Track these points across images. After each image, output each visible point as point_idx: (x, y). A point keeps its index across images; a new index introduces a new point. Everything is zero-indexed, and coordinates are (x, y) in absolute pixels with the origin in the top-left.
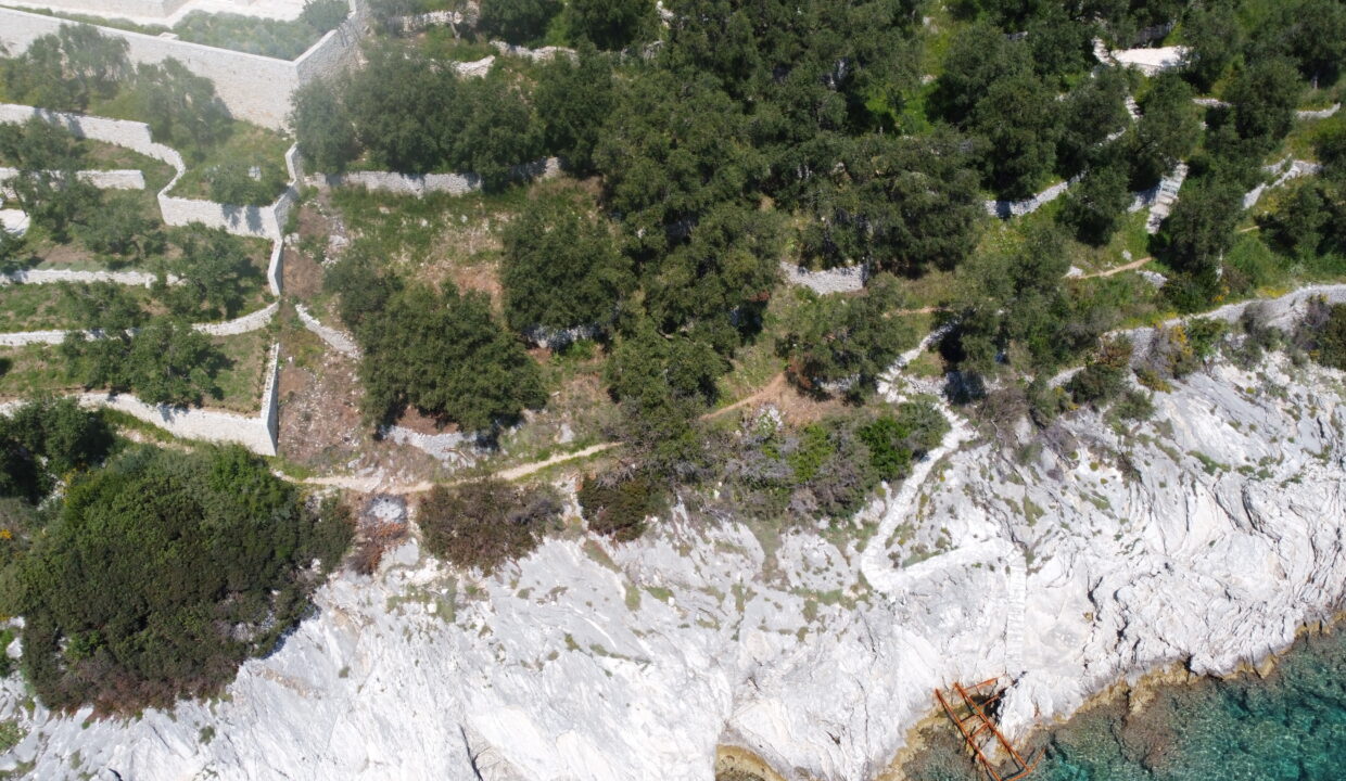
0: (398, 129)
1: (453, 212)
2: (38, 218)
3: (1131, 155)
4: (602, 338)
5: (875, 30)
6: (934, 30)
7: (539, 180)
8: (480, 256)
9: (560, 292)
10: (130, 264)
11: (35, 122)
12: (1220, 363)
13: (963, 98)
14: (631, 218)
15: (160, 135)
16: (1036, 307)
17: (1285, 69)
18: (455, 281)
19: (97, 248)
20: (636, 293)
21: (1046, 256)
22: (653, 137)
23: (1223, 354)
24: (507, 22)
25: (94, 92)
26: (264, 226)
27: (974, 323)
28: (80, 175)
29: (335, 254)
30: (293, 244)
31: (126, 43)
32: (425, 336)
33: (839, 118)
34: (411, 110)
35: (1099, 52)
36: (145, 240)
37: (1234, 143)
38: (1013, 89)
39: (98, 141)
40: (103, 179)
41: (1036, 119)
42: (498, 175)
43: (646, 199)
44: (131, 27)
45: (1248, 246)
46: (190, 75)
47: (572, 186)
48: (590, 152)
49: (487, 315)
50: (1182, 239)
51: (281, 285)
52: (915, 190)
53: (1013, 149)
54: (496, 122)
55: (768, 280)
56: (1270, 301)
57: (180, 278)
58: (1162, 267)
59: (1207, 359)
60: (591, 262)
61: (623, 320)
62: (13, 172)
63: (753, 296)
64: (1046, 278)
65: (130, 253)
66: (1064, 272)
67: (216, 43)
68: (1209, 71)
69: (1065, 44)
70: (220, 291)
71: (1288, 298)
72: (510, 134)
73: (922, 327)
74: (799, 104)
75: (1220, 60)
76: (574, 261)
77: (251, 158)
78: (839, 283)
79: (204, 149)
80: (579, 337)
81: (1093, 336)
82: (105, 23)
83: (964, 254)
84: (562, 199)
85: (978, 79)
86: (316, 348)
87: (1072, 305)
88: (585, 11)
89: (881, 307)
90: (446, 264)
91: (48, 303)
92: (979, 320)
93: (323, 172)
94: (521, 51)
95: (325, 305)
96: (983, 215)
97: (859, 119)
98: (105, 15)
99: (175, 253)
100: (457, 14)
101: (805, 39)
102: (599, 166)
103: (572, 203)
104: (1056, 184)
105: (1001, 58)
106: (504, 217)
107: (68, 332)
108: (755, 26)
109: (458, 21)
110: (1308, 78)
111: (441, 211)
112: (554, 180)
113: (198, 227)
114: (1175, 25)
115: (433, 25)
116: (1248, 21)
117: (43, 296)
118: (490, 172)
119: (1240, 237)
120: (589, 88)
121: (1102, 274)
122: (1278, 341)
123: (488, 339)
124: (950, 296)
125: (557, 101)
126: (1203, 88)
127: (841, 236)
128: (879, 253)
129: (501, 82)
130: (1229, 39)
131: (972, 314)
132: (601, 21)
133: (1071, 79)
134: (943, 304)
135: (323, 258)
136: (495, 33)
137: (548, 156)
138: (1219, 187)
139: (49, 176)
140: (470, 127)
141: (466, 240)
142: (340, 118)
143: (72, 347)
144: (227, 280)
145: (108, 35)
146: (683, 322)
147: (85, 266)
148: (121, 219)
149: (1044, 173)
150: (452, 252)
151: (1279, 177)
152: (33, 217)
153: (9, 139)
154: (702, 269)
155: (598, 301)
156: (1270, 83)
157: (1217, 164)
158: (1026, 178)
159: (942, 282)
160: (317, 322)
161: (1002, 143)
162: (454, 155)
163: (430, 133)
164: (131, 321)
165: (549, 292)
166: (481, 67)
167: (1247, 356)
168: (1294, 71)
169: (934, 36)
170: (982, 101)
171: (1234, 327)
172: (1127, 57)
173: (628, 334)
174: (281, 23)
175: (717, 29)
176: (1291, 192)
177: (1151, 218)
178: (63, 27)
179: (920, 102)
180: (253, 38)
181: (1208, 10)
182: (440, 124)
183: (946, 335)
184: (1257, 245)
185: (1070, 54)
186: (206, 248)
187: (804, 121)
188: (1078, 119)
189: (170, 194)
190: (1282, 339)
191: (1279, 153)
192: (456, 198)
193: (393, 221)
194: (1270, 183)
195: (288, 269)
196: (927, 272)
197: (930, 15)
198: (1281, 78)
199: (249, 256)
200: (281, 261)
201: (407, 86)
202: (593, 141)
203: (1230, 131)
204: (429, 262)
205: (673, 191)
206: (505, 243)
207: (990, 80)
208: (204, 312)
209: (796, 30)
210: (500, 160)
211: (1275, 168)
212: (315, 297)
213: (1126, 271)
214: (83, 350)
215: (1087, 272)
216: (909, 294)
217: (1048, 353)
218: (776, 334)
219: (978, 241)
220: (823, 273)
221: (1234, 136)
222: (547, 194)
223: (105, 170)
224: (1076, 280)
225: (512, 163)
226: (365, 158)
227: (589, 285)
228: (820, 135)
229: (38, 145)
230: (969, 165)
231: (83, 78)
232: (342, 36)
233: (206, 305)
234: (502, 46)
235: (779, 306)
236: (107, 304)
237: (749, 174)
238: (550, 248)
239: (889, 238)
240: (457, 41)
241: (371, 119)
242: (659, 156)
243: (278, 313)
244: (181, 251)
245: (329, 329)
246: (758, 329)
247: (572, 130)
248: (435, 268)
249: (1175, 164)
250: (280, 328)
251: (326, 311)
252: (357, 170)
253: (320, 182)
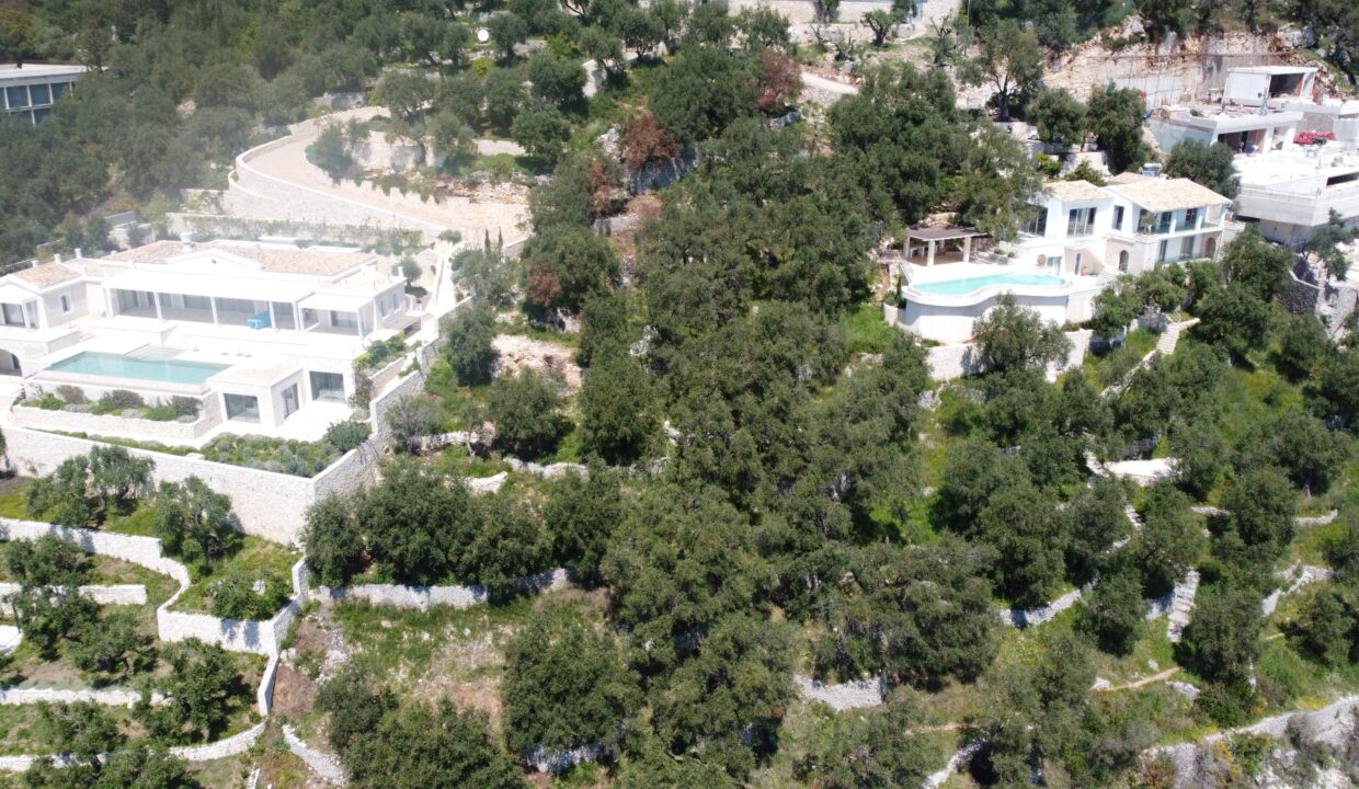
0: (408, 542)
1: (457, 626)
2: (31, 635)
3: (1140, 562)
4: (606, 760)
5: (874, 446)
6: (931, 445)
7: (546, 591)
8: (481, 671)
9: (563, 709)
10: (116, 682)
11: (49, 539)
12: (1274, 783)
13: (965, 509)
14: (638, 630)
15: (171, 550)
16: (1067, 722)
17: (1277, 479)
18: (454, 698)
19: (85, 665)
20: (643, 710)
21: (1070, 666)
22: (661, 547)
23: (1275, 772)
24: (521, 441)
25: (113, 509)
26: (261, 641)
27: (1003, 741)
28: (82, 590)
29: (331, 670)
30: (289, 659)
31: (152, 462)
32: (417, 758)
33: (845, 527)
34: (422, 523)
35: (1092, 463)
36: (136, 656)
37: (1240, 549)
38: (1013, 499)
39: (107, 557)
40: (102, 594)
41: (1040, 528)
42: (504, 586)
43: (653, 609)
44: (160, 448)
45: (1276, 655)
46: (209, 493)
47: (579, 598)
48: (597, 562)
49: (485, 736)
50: (1207, 648)
51: (271, 705)
52: (927, 599)
53: (1021, 557)
54: (505, 535)
55: (781, 694)
56: (1313, 713)
57: (166, 696)
58: (1192, 677)
59: (1259, 778)
60: (597, 677)
61: (629, 740)
62: (16, 588)
63: (766, 712)
64: (1073, 690)
65: (117, 671)
66: (1090, 683)
67: (240, 461)
68: (1202, 481)
69: (1058, 458)
70: (206, 711)
71: (1330, 709)
72: (518, 546)
73: (948, 746)
74: (804, 515)
75: (1210, 470)
76: (579, 676)
77: (257, 571)
78: (857, 697)
79: (212, 563)
80: (582, 759)
81: (1132, 753)
82: (136, 445)
83: (984, 665)
84: (568, 611)
85: (978, 491)
86: (299, 774)
87: (1104, 720)
88: (596, 430)
89: (903, 723)
90: (445, 680)
91: (22, 726)
92: (1008, 737)
93: (328, 585)
94: (533, 467)
95: (314, 726)
96: (999, 625)
97: (865, 529)
98: (138, 438)
99: (165, 670)
100: (474, 434)
101: (807, 454)
102: (606, 578)
103: (578, 615)
104: (1069, 591)
105: (998, 471)
106: (508, 630)
107: (37, 757)
108: (758, 442)
109: (474, 441)
110: (1300, 486)
111: (444, 623)
112: (561, 592)
113: (193, 643)
114: (1160, 439)
115: (449, 444)
116: (1231, 435)
117: (19, 718)
118: (497, 584)
119: (1266, 645)
120: (598, 502)
121: (1130, 685)
122: (1331, 757)
123: (484, 762)
124: (975, 711)
125: (566, 514)
126: (1200, 497)
127: (855, 648)
128: (896, 665)
129: (512, 496)
130: (1216, 451)
131: (1000, 730)
132: (610, 439)
133: (1068, 489)
134: (968, 720)
135: (318, 674)
136: (509, 451)
137: (556, 567)
138: (1235, 594)
139: (51, 591)
140: (479, 540)
141: (468, 654)
142: (351, 532)
143: (37, 774)
144: (214, 699)
145: (136, 456)
146: (694, 742)
147: (69, 684)
148: (116, 635)
149: (1055, 581)
150: (453, 666)
151: (1293, 583)
152: (26, 634)
153: (19, 555)
154: (712, 683)
155: (603, 719)
156: (1263, 492)
157: (1228, 570)
158: (1038, 587)
159: (964, 695)
160: (303, 745)
161: (1009, 551)
162: (461, 567)
163: (439, 545)
164: (105, 745)
165: (551, 709)
166: (493, 483)
167: (1303, 776)
168: (1286, 480)
169: (931, 451)
170: (984, 512)
171: (1280, 741)
172: (1121, 468)
173: (635, 755)
174: (305, 444)
175: (720, 445)
176: (1308, 597)
177: (1171, 626)
178: (96, 449)
179: (924, 512)
180: (275, 458)
181: (1190, 424)
182: (450, 537)
183: (976, 755)
184: (1286, 653)
185: (1064, 466)
186: (197, 665)
187: (811, 532)
188: (1081, 527)
189: (170, 609)
190: (1334, 754)
191: (1287, 559)
192: (461, 611)
193: (394, 635)
194: (1285, 589)
195: (280, 686)
196: (948, 684)
197: (925, 431)
198: (1273, 487)
199: (241, 672)
200: (274, 678)
201: (420, 501)
202: (601, 552)
203: (1233, 537)
204: (428, 678)
205: (681, 602)
206: (508, 657)
207: (990, 491)
208: (184, 735)
209: (798, 446)
210: (507, 571)
211: (1287, 574)
212: (305, 716)
213: (1156, 682)
214: (48, 778)
215: (1115, 683)
216: (932, 709)
217: (1087, 774)
218: (793, 754)
219: (997, 651)
220: (839, 686)
221: (1240, 543)
222: (553, 606)
223: (109, 585)
224: (1104, 692)
225: (519, 575)
226: (372, 570)
227: (594, 702)
228: (827, 545)
229: (47, 560)
230: (979, 574)
231: (105, 497)
232: (362, 456)
233: (188, 727)
234: (515, 463)
235: (795, 724)
236: (84, 726)
237: (758, 584)
238: (554, 662)
239: (905, 649)
240: (472, 458)
241: (382, 533)
242: (667, 566)
243: (263, 735)
244: (171, 668)
245: (315, 753)
246: (773, 749)
247: (580, 541)
248: (434, 684)
249: (1185, 571)
250: (263, 751)
251: (314, 731)
252: (362, 583)
253: (324, 595)
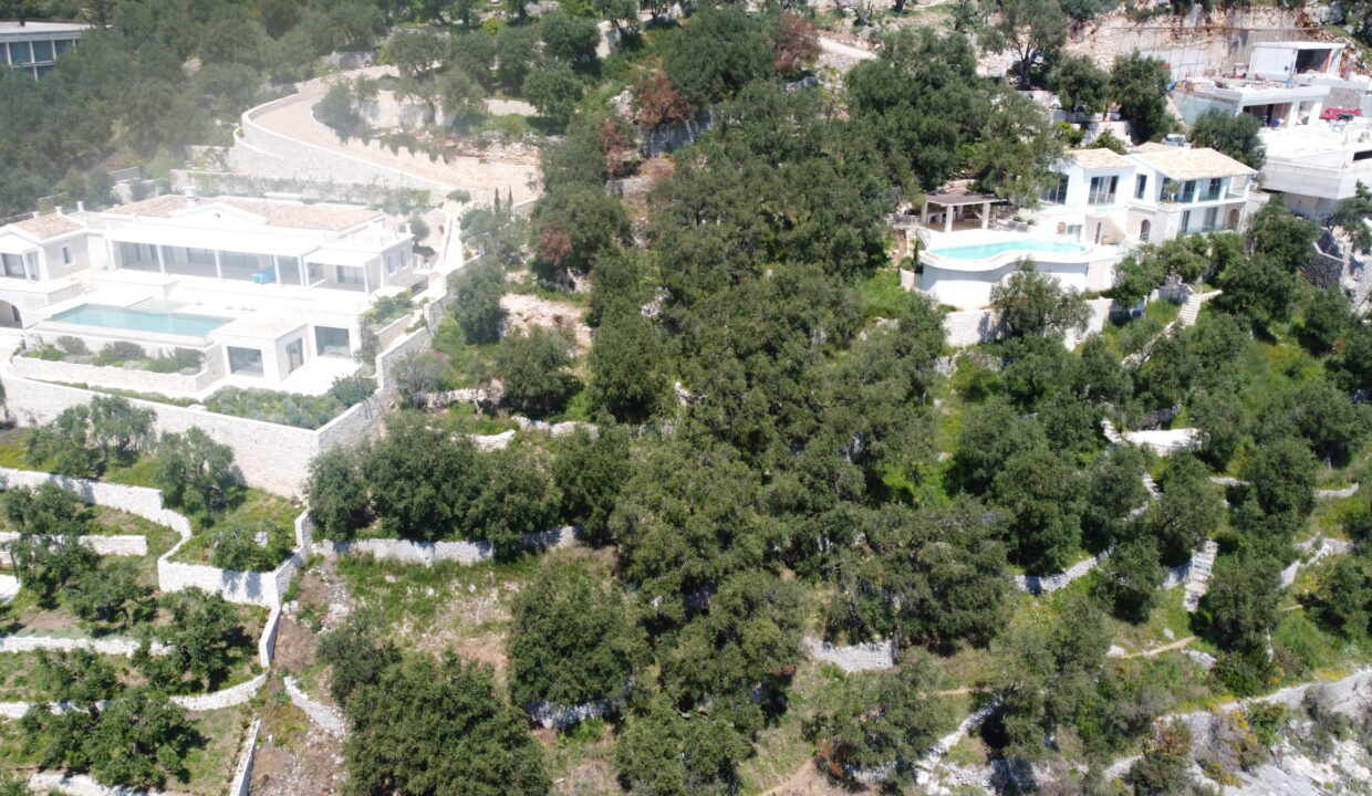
0: (413, 495)
1: (462, 582)
2: (29, 583)
3: (1157, 531)
4: (613, 717)
5: (889, 406)
6: (946, 411)
7: (552, 549)
8: (486, 626)
9: (569, 664)
10: (115, 631)
11: (48, 488)
12: (1290, 754)
13: (981, 472)
14: (647, 585)
15: (172, 502)
16: (1080, 684)
17: (1299, 449)
18: (458, 651)
19: (84, 612)
20: (651, 667)
21: (1085, 630)
22: (670, 503)
23: (1291, 743)
24: (529, 398)
25: (113, 460)
26: (263, 593)
27: (1016, 703)
28: (82, 539)
29: (333, 623)
30: (291, 613)
31: (154, 413)
32: (420, 709)
33: (858, 487)
34: (428, 477)
35: (1109, 432)
36: (136, 606)
37: (1259, 519)
38: (1030, 462)
39: (108, 508)
40: (102, 545)
41: (1055, 491)
42: (511, 542)
43: (663, 564)
44: (162, 399)
45: (1294, 626)
46: (211, 443)
47: (586, 556)
48: (605, 519)
49: (490, 688)
50: (1224, 616)
51: (272, 657)
52: (941, 560)
53: (1037, 521)
54: (512, 489)
55: (792, 651)
56: (1330, 685)
57: (166, 645)
58: (1208, 646)
59: (1274, 749)
60: (604, 631)
61: (637, 698)
62: (16, 535)
63: (775, 668)
64: (1088, 654)
65: (117, 620)
66: (1106, 648)
67: (243, 413)
68: (1221, 450)
69: (1076, 423)
70: (206, 659)
71: (1348, 681)
72: (525, 501)
73: (960, 709)
74: (816, 475)
75: (1230, 439)
76: (585, 629)
77: (260, 524)
78: (868, 659)
79: (215, 516)
80: (588, 716)
81: (1147, 719)
82: (137, 396)
83: (997, 630)
84: (576, 567)
85: (994, 454)
86: (301, 726)
87: (1119, 686)
88: (605, 389)
89: (914, 683)
90: (449, 635)
91: (19, 673)
92: (1021, 698)
93: (332, 539)
94: (541, 425)
95: (316, 678)
96: (1013, 589)
97: (877, 492)
98: (140, 390)
99: (165, 619)
100: (481, 391)
101: (820, 415)
102: (615, 536)
103: (585, 573)
104: (1085, 558)
105: (1015, 434)
106: (513, 587)
107: (33, 704)
108: (770, 402)
109: (481, 399)
110: (1321, 457)
111: (449, 579)
112: (568, 549)
113: (194, 592)
114: (1179, 408)
115: (456, 402)
116: (1252, 407)
117: (16, 665)
118: (502, 539)
119: (1285, 615)
120: (607, 457)
121: (1145, 653)
122: (1348, 729)
123: (488, 714)
124: (988, 676)
125: (575, 469)
126: (1219, 468)
127: (867, 609)
128: (908, 626)
129: (519, 451)
130: (1236, 420)
131: (1014, 692)
132: (621, 397)
133: (1085, 457)
134: (980, 685)
135: (320, 627)
136: (517, 409)
137: (563, 525)
138: (1254, 563)
139: (50, 539)
140: (486, 494)
141: (472, 610)
142: (355, 485)
143: (34, 719)
144: (214, 649)
145: (138, 407)
146: (701, 700)
147: (68, 633)
148: (116, 583)
149: (1070, 548)
150: (458, 622)
151: (1313, 555)
152: (24, 581)
153: (17, 502)
154: (720, 641)
155: (609, 673)
156: (1284, 461)
157: (1247, 540)
158: (1053, 551)
159: (977, 659)
160: (305, 696)
161: (1025, 517)
162: (467, 522)
163: (445, 500)
164: (104, 693)
165: (557, 663)
166: (500, 440)
167: (1319, 747)
168: (1307, 450)
169: (947, 417)
170: (999, 475)
171: (1297, 712)
172: (1138, 437)
173: (641, 712)
174: (310, 397)
175: (730, 401)
176: (1328, 569)
177: (1188, 595)
178: (96, 399)
179: (938, 478)
180: (279, 410)
181: (1211, 394)
182: (455, 492)
183: (987, 719)
184: (1304, 624)
185: (1082, 432)
186: (198, 613)
187: (823, 492)
188: (1098, 493)
189: (171, 559)
190: (1351, 726)
191: (1306, 531)
192: (467, 567)
193: (398, 590)
194: (1305, 560)
195: (281, 638)
196: (960, 649)
197: (940, 397)
198: (1295, 456)
199: (242, 624)
200: (276, 630)
201: (425, 453)
202: (609, 508)
203: (1253, 506)
204: (432, 633)
205: (691, 557)
206: (514, 611)
207: (1006, 454)
208: (185, 684)
209: (811, 407)
210: (514, 527)
211: (1307, 546)
212: (307, 669)
213: (1171, 651)
214: (46, 724)
215: (1129, 651)
216: (944, 672)
217: (1101, 739)
218: (801, 715)
219: (1011, 616)
220: (849, 648)
221: (1259, 512)
222: (559, 564)
223: (109, 535)
224: (1117, 660)
225: (525, 531)
226: (377, 525)
227: (601, 656)
228: (840, 506)
229: (46, 508)
230: (993, 537)
231: (105, 448)
232: (368, 411)
233: (188, 676)
234: (523, 421)
235: (803, 685)
236: (82, 674)
237: (770, 543)
238: (561, 616)
239: (918, 612)
240: (480, 416)
241: (387, 485)
242: (677, 522)
243: (264, 687)
244: (172, 617)
245: (317, 705)
246: (782, 709)
247: (589, 497)
248: (438, 639)
249: (1204, 540)
250: (263, 702)
251: (316, 683)
252: (366, 537)
253: (327, 549)
